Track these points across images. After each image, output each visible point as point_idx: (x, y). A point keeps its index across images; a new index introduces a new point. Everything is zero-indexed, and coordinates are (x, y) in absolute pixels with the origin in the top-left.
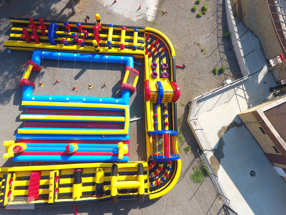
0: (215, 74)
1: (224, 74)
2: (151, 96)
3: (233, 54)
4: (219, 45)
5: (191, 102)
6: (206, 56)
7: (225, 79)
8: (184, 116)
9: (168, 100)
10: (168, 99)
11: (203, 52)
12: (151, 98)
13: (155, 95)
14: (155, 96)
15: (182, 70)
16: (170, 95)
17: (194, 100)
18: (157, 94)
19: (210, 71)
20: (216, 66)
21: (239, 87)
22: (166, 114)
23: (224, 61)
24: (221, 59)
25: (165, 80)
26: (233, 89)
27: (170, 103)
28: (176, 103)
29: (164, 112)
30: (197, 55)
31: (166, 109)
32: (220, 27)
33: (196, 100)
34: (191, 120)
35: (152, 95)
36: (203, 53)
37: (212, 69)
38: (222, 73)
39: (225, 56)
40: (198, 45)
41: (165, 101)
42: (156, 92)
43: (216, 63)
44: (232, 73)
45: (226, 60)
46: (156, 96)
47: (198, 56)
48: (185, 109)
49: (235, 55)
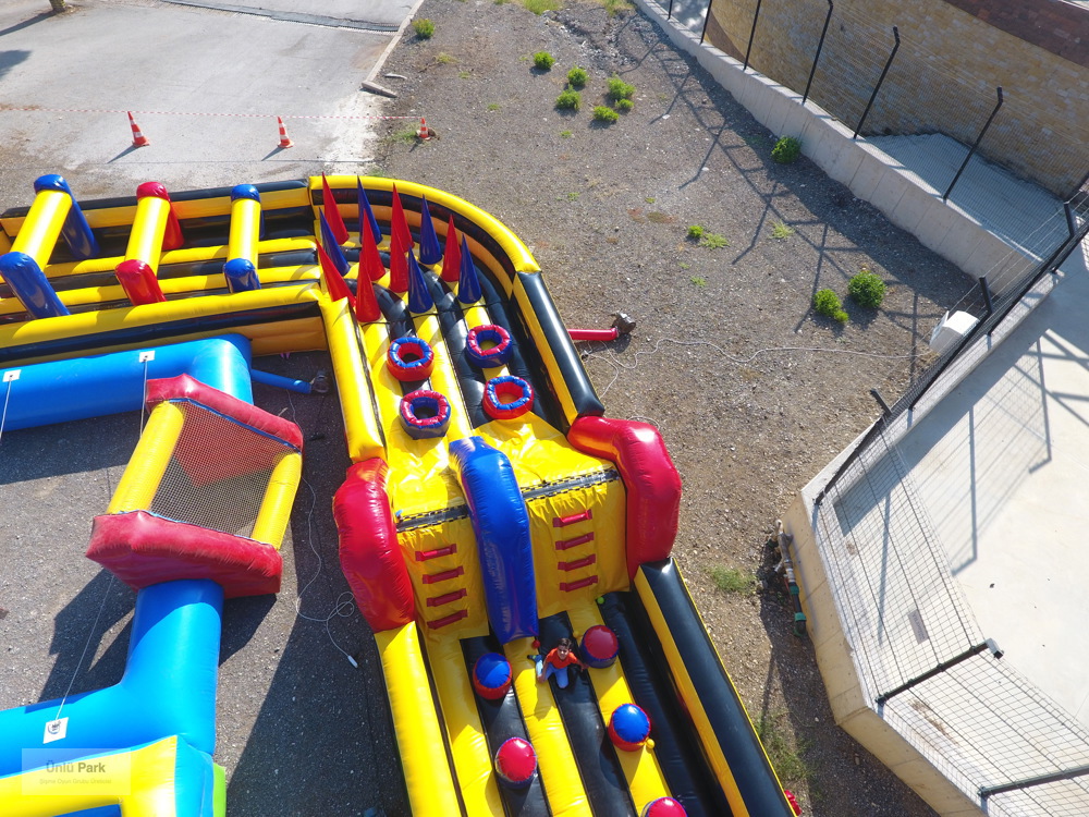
0: (838, 326)
1: (891, 315)
2: (419, 570)
3: (871, 216)
4: (767, 198)
5: (789, 540)
6: (729, 255)
7: (915, 334)
8: (785, 682)
9: (590, 570)
10: (590, 560)
11: (702, 242)
12: (425, 592)
13: (452, 549)
14: (453, 561)
15: (619, 351)
16: (588, 515)
17: (810, 507)
18: (462, 533)
19: (798, 320)
20: (816, 284)
21: (1034, 348)
22: (618, 714)
23: (845, 256)
24: (820, 249)
25: (518, 426)
26: (1012, 372)
27: (619, 594)
28: (666, 570)
29: (594, 699)
30: (674, 261)
31: (603, 665)
32: (731, 137)
33: (818, 502)
34: (882, 701)
35: (421, 557)
36: (704, 246)
37: (801, 307)
38: (875, 315)
39: (831, 232)
40: (657, 218)
41: (566, 587)
42: (451, 514)
43: (805, 277)
44: (931, 297)
45: (850, 250)
46: (463, 557)
47: (683, 264)
48: (763, 615)
49: (882, 215)
